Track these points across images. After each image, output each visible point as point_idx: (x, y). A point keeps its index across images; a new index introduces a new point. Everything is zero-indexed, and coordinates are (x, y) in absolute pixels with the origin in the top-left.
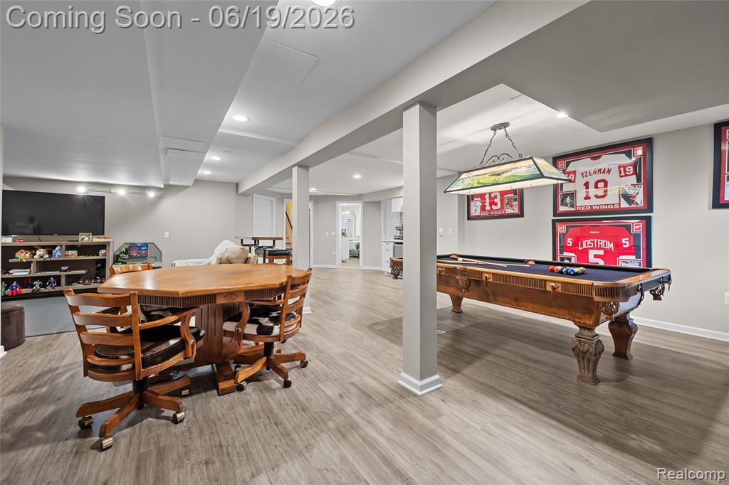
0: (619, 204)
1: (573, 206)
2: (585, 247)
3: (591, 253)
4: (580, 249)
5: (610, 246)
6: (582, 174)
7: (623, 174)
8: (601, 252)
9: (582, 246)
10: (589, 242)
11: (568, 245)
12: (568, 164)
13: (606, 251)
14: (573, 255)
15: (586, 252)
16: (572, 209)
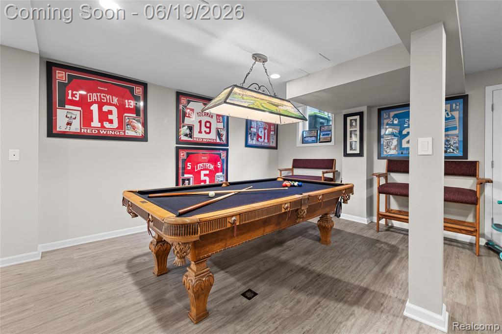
0: (216, 140)
1: (191, 137)
2: (199, 169)
3: (203, 173)
4: (196, 170)
5: (212, 167)
6: (198, 114)
7: (218, 121)
8: (207, 172)
9: (197, 169)
10: (201, 165)
11: (188, 168)
12: (189, 102)
13: (211, 171)
14: (191, 176)
15: (199, 172)
16: (190, 139)
